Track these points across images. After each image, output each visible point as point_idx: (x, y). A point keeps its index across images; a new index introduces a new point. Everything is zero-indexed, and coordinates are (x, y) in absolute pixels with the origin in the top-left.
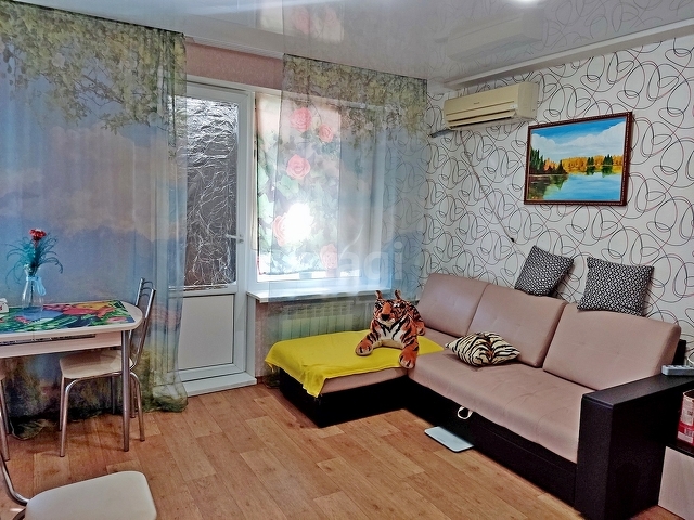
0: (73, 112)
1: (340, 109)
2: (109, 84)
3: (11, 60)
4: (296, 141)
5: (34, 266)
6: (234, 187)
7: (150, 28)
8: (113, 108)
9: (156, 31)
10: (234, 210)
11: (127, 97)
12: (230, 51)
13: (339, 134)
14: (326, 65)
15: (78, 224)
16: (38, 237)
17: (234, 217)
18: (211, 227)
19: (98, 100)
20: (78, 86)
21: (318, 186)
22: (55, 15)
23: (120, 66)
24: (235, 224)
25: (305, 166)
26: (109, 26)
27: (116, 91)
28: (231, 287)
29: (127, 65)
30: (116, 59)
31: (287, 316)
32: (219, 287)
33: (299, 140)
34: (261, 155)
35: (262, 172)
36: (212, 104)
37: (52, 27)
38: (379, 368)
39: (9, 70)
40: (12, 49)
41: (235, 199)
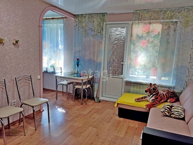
0: (86, 35)
1: (161, 23)
2: (92, 28)
3: (77, 26)
4: (144, 35)
5: (78, 66)
6: (124, 50)
7: (100, 13)
8: (93, 33)
9: (101, 14)
10: (123, 56)
11: (96, 30)
12: (123, 14)
13: (161, 31)
14: (148, 11)
15: (87, 58)
16: (78, 59)
17: (123, 58)
18: (117, 60)
19: (91, 31)
20: (87, 29)
21: (151, 49)
22: (84, 15)
23: (94, 23)
24: (123, 60)
25: (146, 42)
26: (93, 15)
27: (93, 29)
28: (121, 76)
29: (96, 23)
30: (93, 22)
31: (132, 87)
32: (118, 76)
33: (145, 35)
34: (132, 40)
35: (132, 45)
36: (120, 28)
37: (83, 18)
38: (138, 106)
39: (77, 28)
40: (77, 24)
41: (124, 53)
